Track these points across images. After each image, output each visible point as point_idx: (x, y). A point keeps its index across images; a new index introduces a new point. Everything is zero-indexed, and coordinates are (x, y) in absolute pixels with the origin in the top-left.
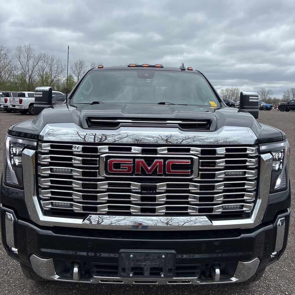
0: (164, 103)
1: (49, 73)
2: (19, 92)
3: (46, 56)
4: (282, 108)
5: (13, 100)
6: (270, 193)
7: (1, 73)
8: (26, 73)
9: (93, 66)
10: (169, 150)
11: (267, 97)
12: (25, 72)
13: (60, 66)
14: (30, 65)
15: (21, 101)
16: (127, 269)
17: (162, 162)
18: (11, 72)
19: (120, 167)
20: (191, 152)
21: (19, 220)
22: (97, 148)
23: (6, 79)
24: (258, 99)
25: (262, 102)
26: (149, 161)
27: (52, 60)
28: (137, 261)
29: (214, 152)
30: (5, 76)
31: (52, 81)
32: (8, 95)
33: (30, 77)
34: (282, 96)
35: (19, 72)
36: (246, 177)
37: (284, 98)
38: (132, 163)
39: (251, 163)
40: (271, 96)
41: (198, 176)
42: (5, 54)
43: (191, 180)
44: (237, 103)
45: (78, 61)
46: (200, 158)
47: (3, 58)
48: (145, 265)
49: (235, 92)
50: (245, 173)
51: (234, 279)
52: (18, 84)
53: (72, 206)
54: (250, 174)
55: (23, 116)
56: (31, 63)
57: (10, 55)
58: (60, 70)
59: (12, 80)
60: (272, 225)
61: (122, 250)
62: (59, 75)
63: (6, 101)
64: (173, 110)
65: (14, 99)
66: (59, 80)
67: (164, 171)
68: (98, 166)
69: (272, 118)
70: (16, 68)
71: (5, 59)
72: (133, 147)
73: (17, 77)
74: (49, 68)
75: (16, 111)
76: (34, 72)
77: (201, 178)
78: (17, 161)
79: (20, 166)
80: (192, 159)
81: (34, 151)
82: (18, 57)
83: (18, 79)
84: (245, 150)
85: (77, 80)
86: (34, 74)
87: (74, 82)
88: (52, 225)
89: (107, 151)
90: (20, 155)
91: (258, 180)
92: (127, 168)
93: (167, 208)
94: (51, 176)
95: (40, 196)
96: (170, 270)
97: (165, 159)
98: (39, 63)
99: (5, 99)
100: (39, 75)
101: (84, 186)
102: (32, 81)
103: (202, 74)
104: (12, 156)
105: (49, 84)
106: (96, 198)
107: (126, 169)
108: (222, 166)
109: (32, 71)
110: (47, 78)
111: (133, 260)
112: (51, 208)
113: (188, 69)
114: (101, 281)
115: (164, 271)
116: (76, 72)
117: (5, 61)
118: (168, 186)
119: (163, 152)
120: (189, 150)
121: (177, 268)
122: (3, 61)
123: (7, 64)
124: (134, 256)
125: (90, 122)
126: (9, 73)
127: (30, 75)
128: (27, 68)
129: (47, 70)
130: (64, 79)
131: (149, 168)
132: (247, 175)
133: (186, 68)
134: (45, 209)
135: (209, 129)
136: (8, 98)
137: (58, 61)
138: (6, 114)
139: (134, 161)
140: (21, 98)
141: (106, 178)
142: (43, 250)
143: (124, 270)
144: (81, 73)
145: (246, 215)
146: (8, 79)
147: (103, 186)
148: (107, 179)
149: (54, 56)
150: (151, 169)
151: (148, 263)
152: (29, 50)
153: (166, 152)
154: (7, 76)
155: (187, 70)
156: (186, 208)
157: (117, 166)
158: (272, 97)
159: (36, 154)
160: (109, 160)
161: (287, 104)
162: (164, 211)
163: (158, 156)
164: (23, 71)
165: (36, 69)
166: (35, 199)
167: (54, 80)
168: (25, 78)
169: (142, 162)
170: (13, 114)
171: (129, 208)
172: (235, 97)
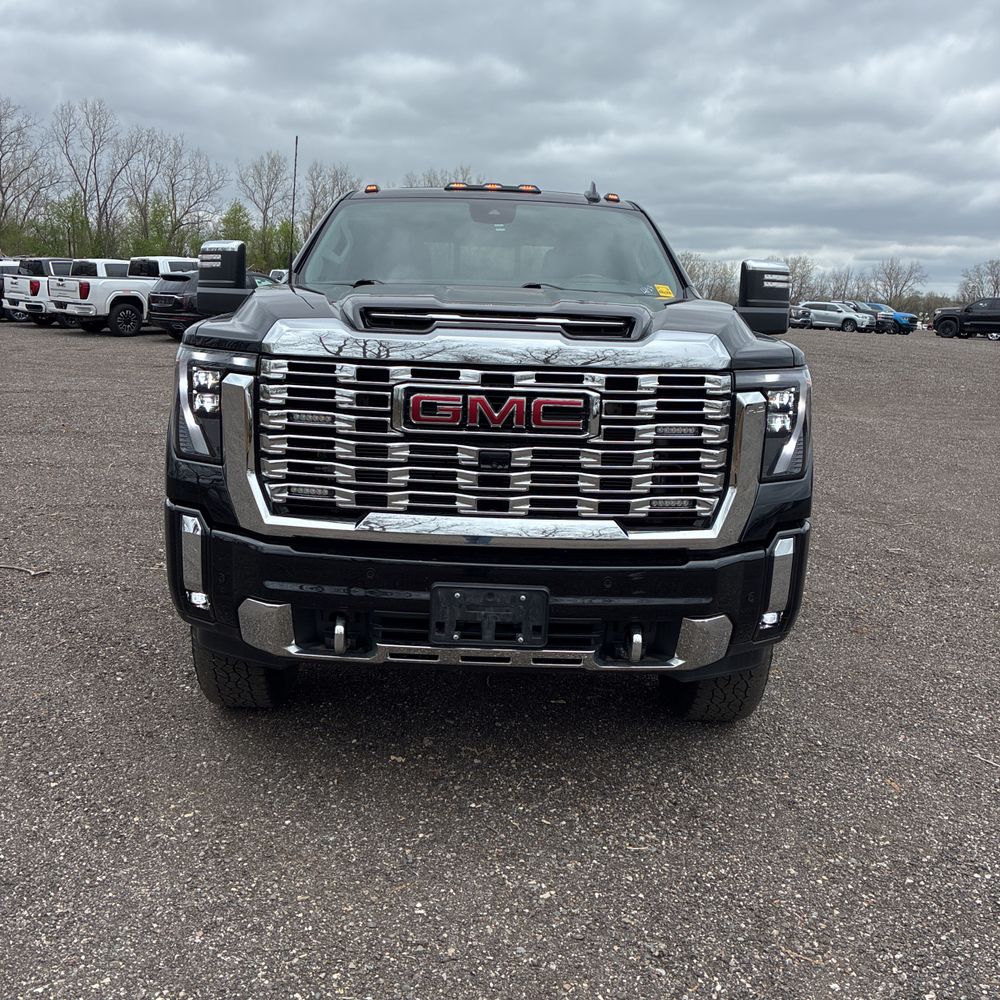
0: (538, 287)
1: (165, 197)
2: (77, 260)
3: (156, 136)
4: (950, 326)
5: (59, 285)
6: (760, 482)
7: (4, 194)
8: (88, 195)
9: (315, 174)
10: (539, 378)
11: (905, 288)
12: (85, 192)
13: (204, 175)
14: (101, 167)
15: (85, 291)
16: (447, 625)
17: (522, 402)
18: (38, 192)
19: (436, 410)
20: (586, 383)
21: (214, 531)
22: (388, 371)
23: (22, 216)
24: (787, 282)
25: (883, 306)
26: (497, 399)
27: (178, 151)
28: (470, 607)
29: (634, 384)
30: (19, 206)
31: (177, 224)
32: (37, 269)
33: (102, 209)
34: (957, 288)
35: (67, 193)
36: (702, 440)
37: (964, 296)
38: (460, 403)
39: (713, 409)
40: (918, 287)
41: (599, 433)
42: (19, 130)
43: (583, 443)
44: (800, 307)
45: (266, 159)
46: (603, 396)
47: (11, 145)
48: (485, 616)
49: (798, 270)
50: (700, 430)
51: (677, 663)
52: (63, 234)
53: (332, 493)
54: (712, 434)
55: (93, 339)
56: (104, 160)
57: (35, 135)
58: (202, 187)
59: (41, 219)
60: (762, 552)
61: (436, 585)
62: (201, 204)
63: (35, 289)
64: (554, 299)
65: (61, 283)
66: (199, 220)
67: (528, 422)
68: (389, 408)
69: (904, 358)
70: (54, 178)
71: (19, 147)
72: (462, 371)
73: (58, 209)
74: (167, 179)
75: (69, 323)
76: (114, 191)
77: (604, 439)
78: (208, 403)
79: (216, 415)
80: (586, 397)
81: (252, 378)
82: (62, 141)
83: (60, 216)
84: (702, 381)
85: (261, 223)
86: (115, 200)
87: (249, 228)
88: (291, 535)
89: (409, 377)
90: (217, 390)
91: (728, 446)
92: (451, 413)
93: (533, 502)
94: (289, 429)
95: (263, 473)
96: (537, 629)
97: (531, 396)
98: (133, 164)
99: (31, 283)
100: (133, 202)
101: (359, 450)
102: (107, 222)
103: (642, 211)
104: (195, 392)
105: (167, 235)
106: (384, 477)
107: (449, 415)
108: (650, 414)
109: (110, 190)
110: (160, 213)
111: (460, 606)
112: (287, 499)
113: (608, 199)
114: (392, 656)
115: (523, 631)
116: (257, 196)
117: (19, 153)
118: (535, 454)
119: (526, 381)
120: (580, 379)
121: (553, 628)
122: (9, 154)
123: (26, 165)
124: (463, 596)
125: (371, 318)
126: (30, 196)
127: (101, 201)
128: (91, 180)
129: (160, 185)
130: (217, 219)
131: (496, 415)
132: (704, 435)
133: (602, 197)
134: (275, 500)
135: (629, 336)
136: (42, 280)
137: (198, 154)
138: (37, 330)
139: (465, 399)
140: (84, 280)
141: (406, 433)
142: (271, 585)
143: (441, 626)
144: (275, 200)
145: (702, 522)
146: (26, 214)
147: (400, 451)
148: (407, 437)
149: (182, 137)
150: (502, 417)
151: (491, 612)
152: (98, 116)
153: (532, 381)
154: (25, 205)
155: (603, 202)
156: (574, 503)
157: (430, 408)
158: (924, 289)
159: (256, 383)
160: (412, 398)
161: (963, 313)
162: (527, 507)
163: (515, 389)
164: (79, 188)
165: (123, 181)
166: (253, 479)
167: (184, 223)
168: (86, 214)
169: (482, 401)
170: (58, 330)
171: (453, 500)
172: (795, 289)
